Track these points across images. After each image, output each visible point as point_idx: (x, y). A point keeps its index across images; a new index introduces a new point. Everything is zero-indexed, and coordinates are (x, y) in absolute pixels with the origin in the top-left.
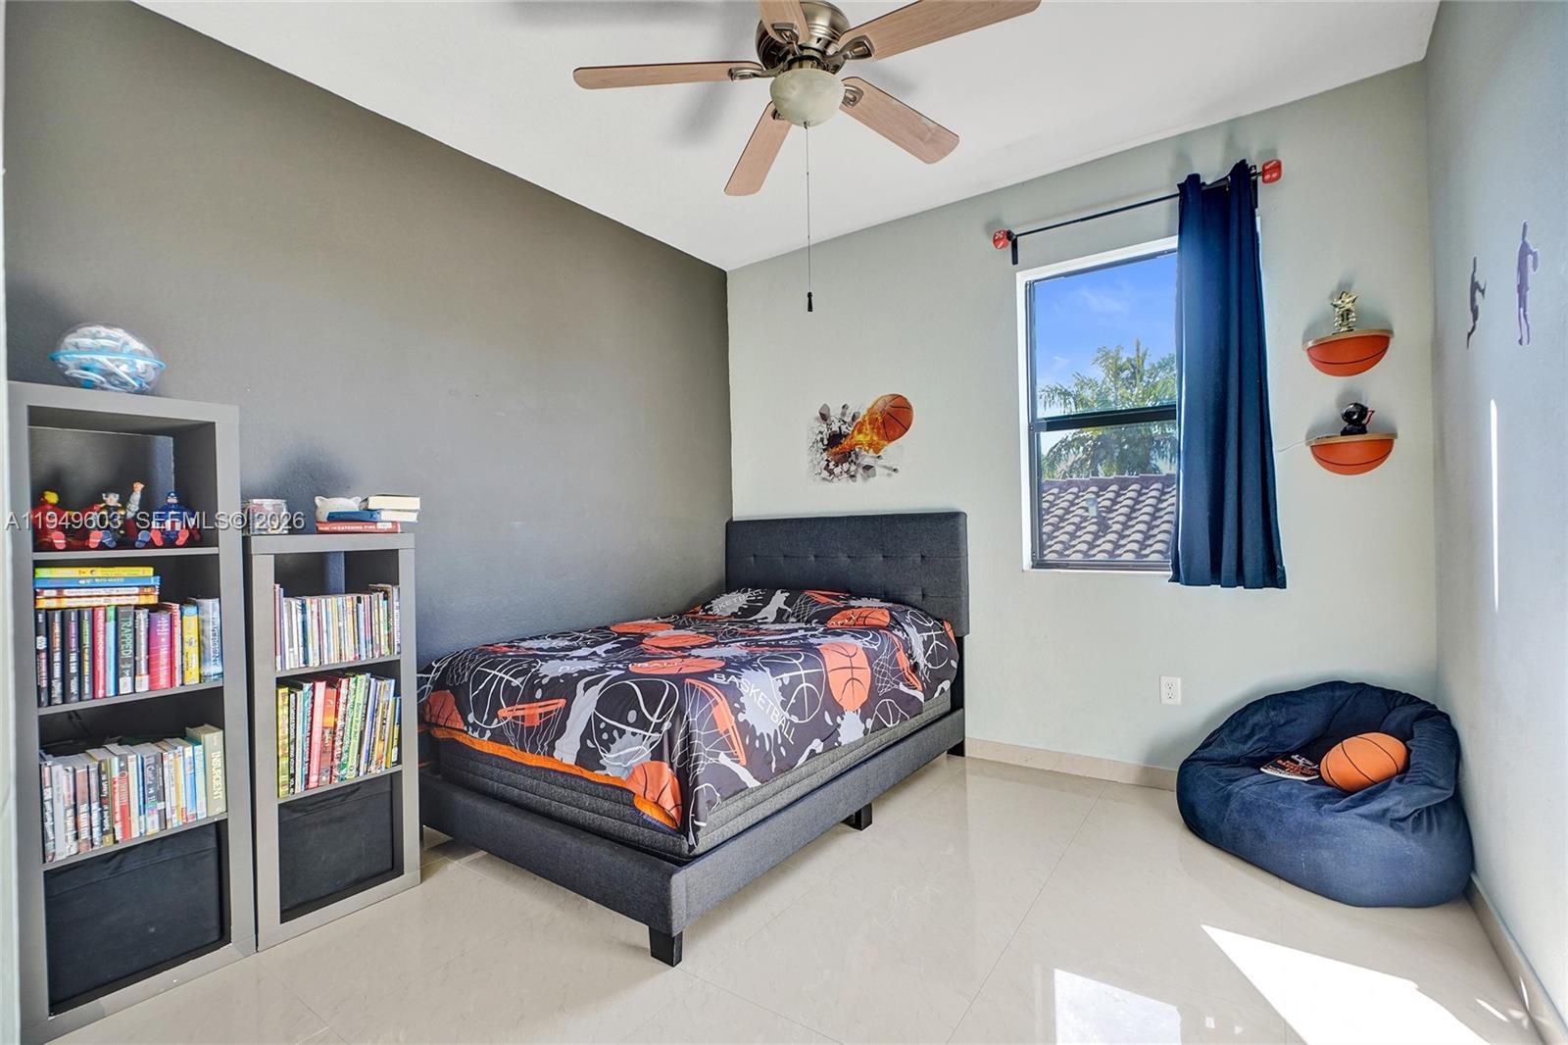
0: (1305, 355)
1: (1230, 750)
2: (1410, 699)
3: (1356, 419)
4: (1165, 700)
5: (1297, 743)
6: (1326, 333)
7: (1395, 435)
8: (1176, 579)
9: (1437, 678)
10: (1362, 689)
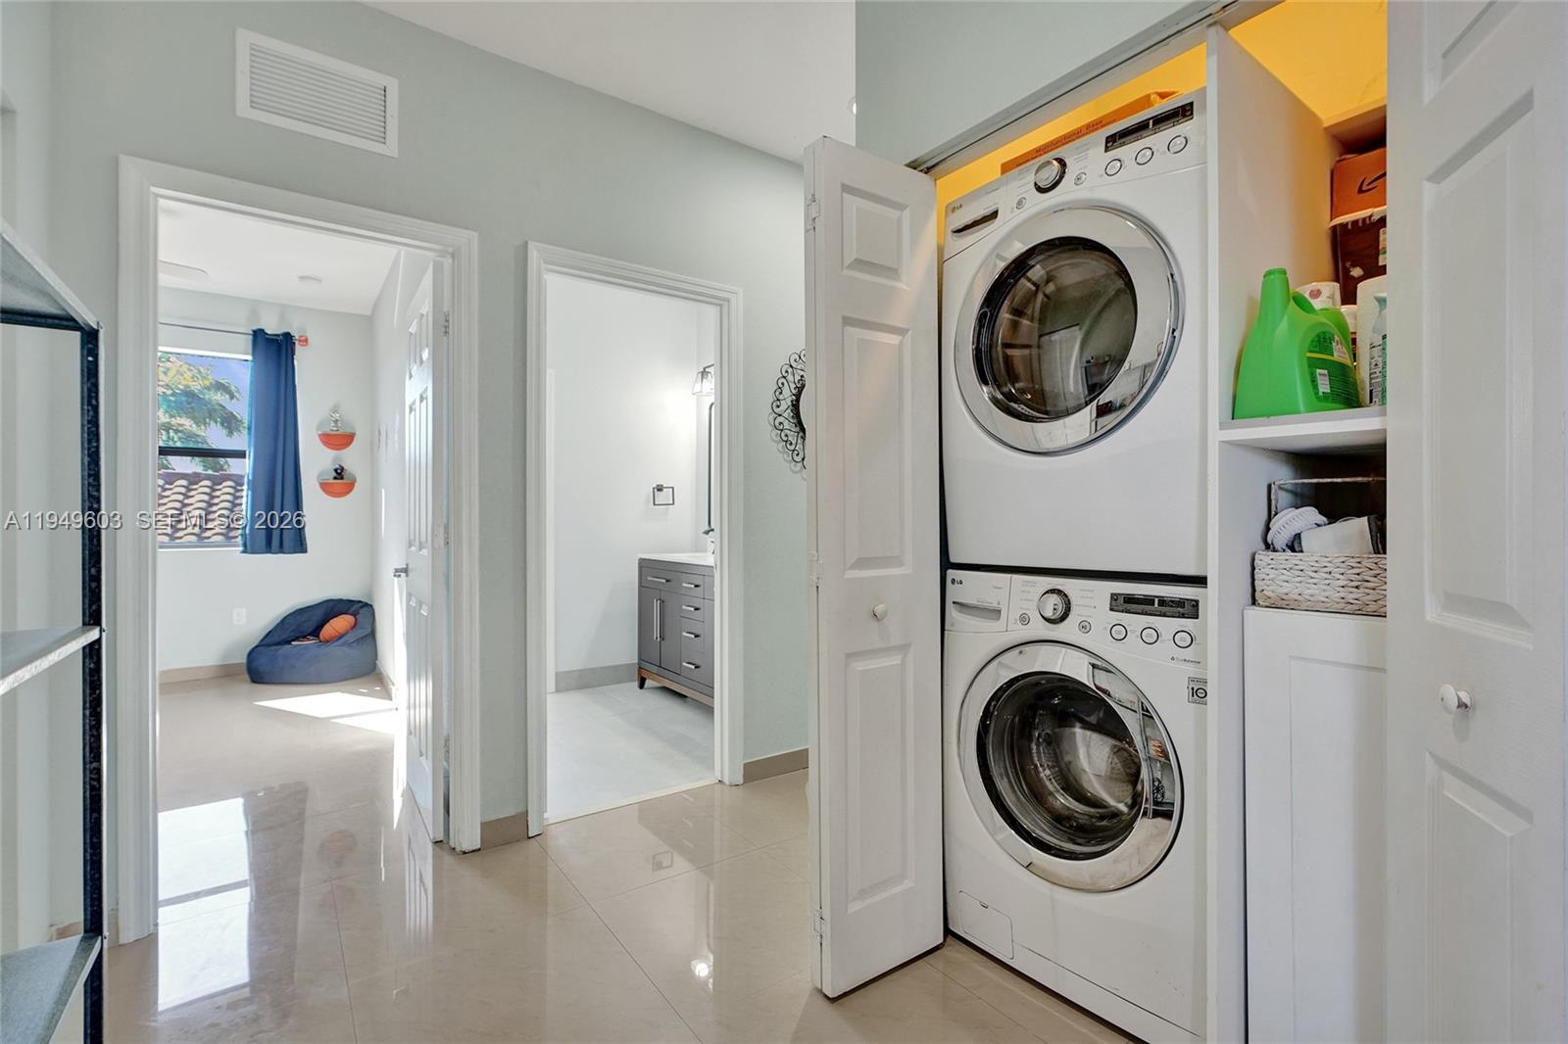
0: (317, 437)
1: (276, 639)
2: (360, 602)
3: (340, 473)
4: (235, 623)
5: (310, 630)
6: (327, 430)
7: (355, 481)
8: (244, 552)
9: (370, 595)
10: (340, 601)
